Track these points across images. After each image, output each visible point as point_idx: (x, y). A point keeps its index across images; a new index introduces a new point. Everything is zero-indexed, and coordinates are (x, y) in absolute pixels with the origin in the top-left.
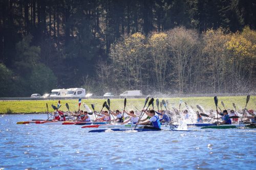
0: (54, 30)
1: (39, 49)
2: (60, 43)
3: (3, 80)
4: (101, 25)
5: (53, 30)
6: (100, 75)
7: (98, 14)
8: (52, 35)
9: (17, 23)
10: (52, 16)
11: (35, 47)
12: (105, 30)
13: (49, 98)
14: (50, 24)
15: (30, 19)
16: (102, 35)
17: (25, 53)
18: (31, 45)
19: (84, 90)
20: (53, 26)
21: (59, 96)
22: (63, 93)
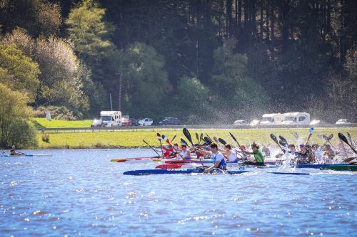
0: (267, 31)
1: (245, 57)
2: (275, 50)
3: (197, 101)
4: (333, 24)
5: (265, 31)
6: (331, 95)
7: (330, 8)
8: (264, 38)
9: (216, 23)
10: (264, 12)
11: (240, 55)
12: (338, 31)
13: (259, 126)
14: (262, 23)
15: (234, 15)
16: (334, 38)
17: (227, 64)
18: (235, 51)
19: (308, 115)
20: (265, 25)
21: (273, 123)
22: (278, 119)
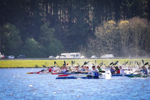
0: (63, 19)
1: (54, 30)
2: (66, 27)
3: (33, 48)
4: (90, 16)
5: (62, 19)
6: (89, 46)
7: (89, 9)
8: (61, 21)
9: (41, 15)
10: (62, 11)
11: (52, 28)
12: (92, 19)
13: (59, 59)
14: (60, 15)
15: (49, 12)
16: (90, 22)
17: (46, 32)
18: (49, 27)
19: (80, 54)
20: (62, 16)
21: (65, 57)
22: (67, 55)
